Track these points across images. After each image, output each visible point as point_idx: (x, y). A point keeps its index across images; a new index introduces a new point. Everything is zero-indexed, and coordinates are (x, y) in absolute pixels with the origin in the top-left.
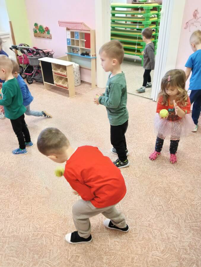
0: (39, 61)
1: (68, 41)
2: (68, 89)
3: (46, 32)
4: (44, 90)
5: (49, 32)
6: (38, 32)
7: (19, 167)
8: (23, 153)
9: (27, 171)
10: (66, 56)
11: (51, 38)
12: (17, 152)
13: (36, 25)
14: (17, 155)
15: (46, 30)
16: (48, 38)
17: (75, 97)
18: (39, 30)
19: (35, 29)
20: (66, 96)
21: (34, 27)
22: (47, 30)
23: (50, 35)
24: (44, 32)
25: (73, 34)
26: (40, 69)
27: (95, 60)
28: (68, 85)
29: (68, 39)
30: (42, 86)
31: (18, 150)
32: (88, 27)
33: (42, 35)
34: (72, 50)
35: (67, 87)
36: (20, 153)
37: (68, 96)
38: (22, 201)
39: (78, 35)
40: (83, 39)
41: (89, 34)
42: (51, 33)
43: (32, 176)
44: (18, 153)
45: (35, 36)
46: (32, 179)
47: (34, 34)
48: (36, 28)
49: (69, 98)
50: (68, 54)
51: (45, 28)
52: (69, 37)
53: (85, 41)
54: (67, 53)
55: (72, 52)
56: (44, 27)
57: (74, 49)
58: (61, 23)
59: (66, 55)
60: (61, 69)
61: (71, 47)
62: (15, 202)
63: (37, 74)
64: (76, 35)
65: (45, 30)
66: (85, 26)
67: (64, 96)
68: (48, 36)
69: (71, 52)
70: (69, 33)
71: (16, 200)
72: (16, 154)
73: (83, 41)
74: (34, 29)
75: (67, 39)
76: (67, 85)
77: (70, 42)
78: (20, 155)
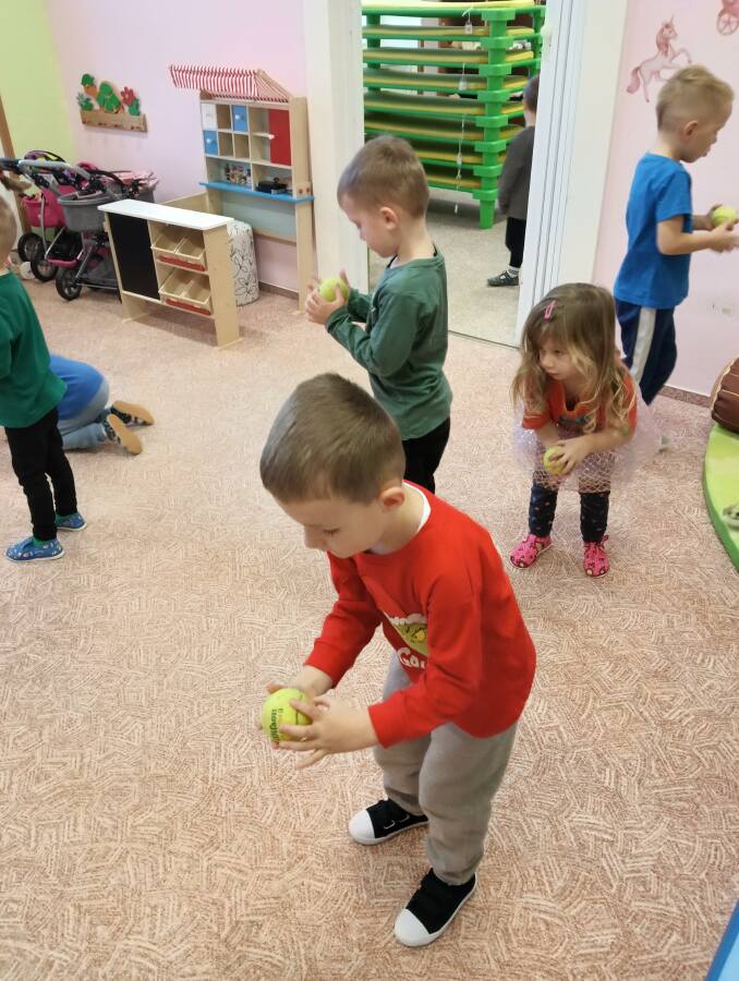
0: (102, 212)
1: (208, 141)
2: (212, 317)
3: (127, 108)
4: (124, 321)
5: (138, 106)
6: (96, 106)
7: (32, 609)
8: (47, 554)
9: (64, 620)
10: (201, 197)
11: (145, 131)
12: (26, 553)
13: (87, 81)
14: (25, 565)
15: (125, 101)
16: (132, 128)
17: (240, 343)
18: (98, 100)
19: (86, 96)
20: (204, 340)
21: (81, 89)
22: (130, 98)
23: (141, 117)
24: (119, 106)
25: (224, 114)
26: (106, 244)
27: (309, 209)
28: (211, 299)
29: (206, 134)
30: (113, 305)
31: (29, 545)
32: (280, 89)
33: (112, 118)
34: (223, 171)
35: (208, 308)
36: (35, 556)
37: (214, 343)
38: (46, 732)
39: (243, 118)
40: (263, 130)
41: (286, 113)
42: (143, 109)
43: (83, 641)
44: (30, 558)
45: (84, 122)
46: (83, 650)
47: (82, 114)
48: (87, 89)
49: (216, 348)
50: (209, 188)
51: (122, 93)
52: (212, 124)
53: (271, 137)
54: (206, 181)
55: (224, 178)
56: (119, 88)
57: (231, 167)
58: (180, 75)
59: (203, 190)
60: (184, 241)
61: (218, 162)
62: (19, 737)
63: (95, 261)
64: (237, 117)
65: (121, 98)
66: (269, 82)
67: (196, 340)
68: (135, 121)
69: (219, 181)
70: (210, 108)
71: (23, 729)
72: (22, 558)
73: (263, 139)
74: (80, 96)
75: (204, 132)
76: (207, 300)
77: (214, 142)
78: (38, 566)
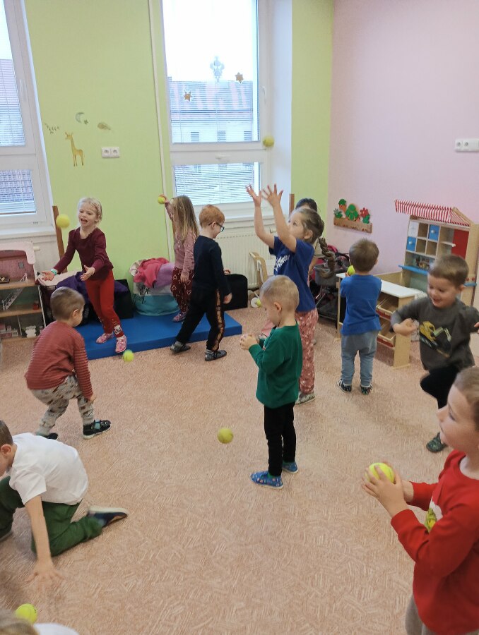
0: (338, 278)
1: (410, 243)
2: (393, 348)
3: (362, 219)
4: (336, 339)
5: (369, 218)
6: (344, 216)
8: (274, 485)
10: (399, 273)
11: (371, 232)
13: (342, 203)
15: (362, 215)
16: (363, 230)
17: (408, 367)
18: (346, 213)
19: (339, 210)
21: (338, 207)
22: (366, 214)
23: (369, 224)
24: (358, 217)
25: (423, 229)
28: (395, 339)
32: (465, 218)
33: (354, 224)
34: (415, 260)
35: (392, 343)
36: (266, 483)
37: (391, 364)
39: (436, 233)
40: (447, 240)
41: (467, 233)
42: (371, 220)
45: (335, 224)
47: (335, 220)
48: (341, 207)
49: (392, 368)
50: (405, 270)
51: (361, 211)
52: (414, 233)
53: (453, 245)
54: (403, 265)
55: (415, 264)
56: (360, 207)
57: (421, 258)
58: (399, 206)
59: (400, 270)
60: (384, 301)
61: (413, 255)
64: (432, 231)
65: (360, 213)
66: (459, 214)
68: (365, 226)
69: (412, 266)
70: (416, 225)
73: (447, 246)
74: (336, 210)
75: (408, 237)
76: (393, 338)
77: (413, 244)
